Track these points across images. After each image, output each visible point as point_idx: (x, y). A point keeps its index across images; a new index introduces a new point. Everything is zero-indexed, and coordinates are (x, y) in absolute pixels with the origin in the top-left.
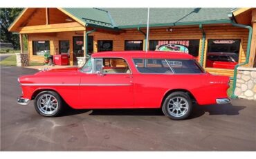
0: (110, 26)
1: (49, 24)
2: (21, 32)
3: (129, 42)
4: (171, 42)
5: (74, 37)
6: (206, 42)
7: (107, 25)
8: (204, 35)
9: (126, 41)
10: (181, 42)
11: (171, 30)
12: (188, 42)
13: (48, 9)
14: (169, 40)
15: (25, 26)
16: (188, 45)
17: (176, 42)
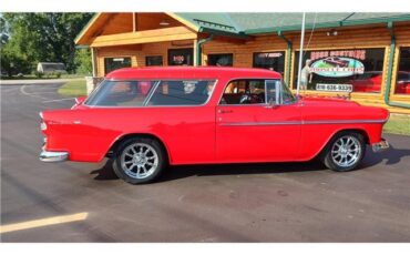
0: (232, 31)
1: (137, 30)
2: (92, 45)
3: (261, 56)
4: (332, 53)
5: (169, 51)
6: (397, 51)
7: (228, 30)
8: (394, 39)
9: (255, 55)
10: (351, 53)
11: (336, 33)
12: (364, 52)
13: (136, 14)
14: (329, 51)
15: (99, 35)
16: (363, 57)
17: (342, 53)
